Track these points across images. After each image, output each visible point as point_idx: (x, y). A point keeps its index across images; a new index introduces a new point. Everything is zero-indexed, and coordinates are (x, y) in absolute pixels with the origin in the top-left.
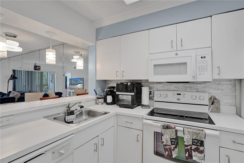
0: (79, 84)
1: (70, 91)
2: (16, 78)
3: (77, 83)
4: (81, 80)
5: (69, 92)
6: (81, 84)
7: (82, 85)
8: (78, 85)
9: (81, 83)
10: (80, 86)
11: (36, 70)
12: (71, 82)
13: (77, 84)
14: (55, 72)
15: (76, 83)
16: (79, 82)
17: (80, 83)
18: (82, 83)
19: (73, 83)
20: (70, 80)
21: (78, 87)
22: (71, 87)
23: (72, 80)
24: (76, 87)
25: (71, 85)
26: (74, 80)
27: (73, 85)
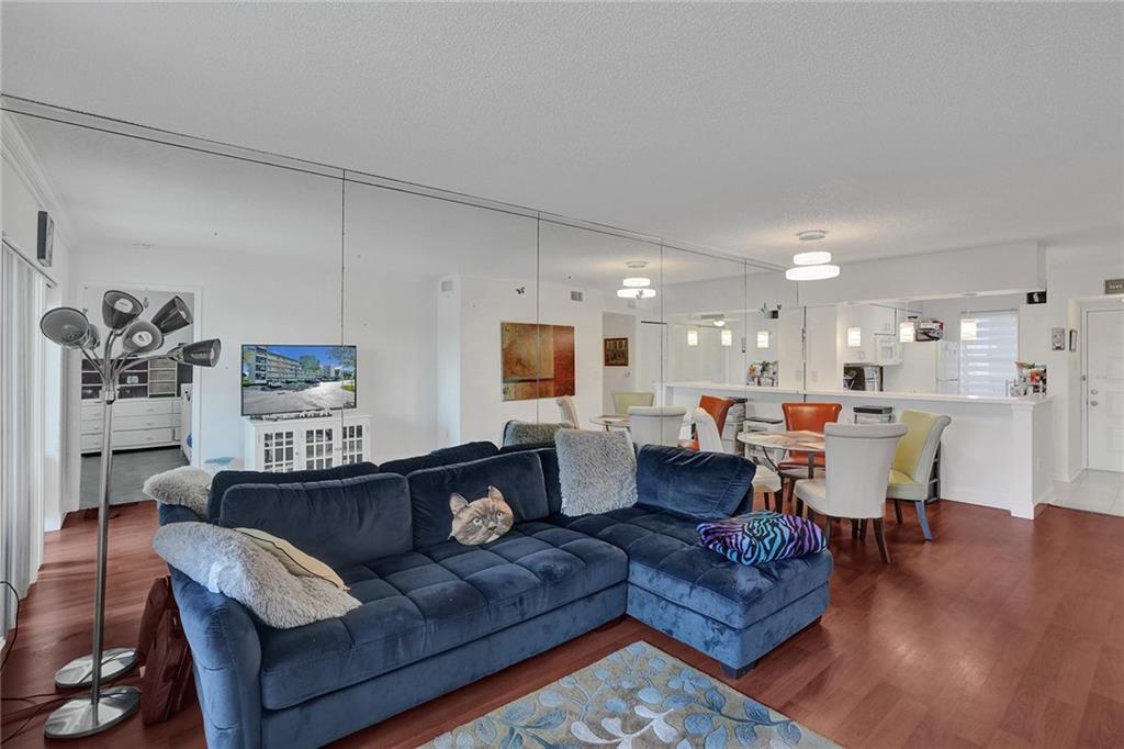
0: (326, 379)
3: (310, 378)
4: (339, 358)
6: (336, 379)
7: (345, 388)
8: (313, 391)
9: (337, 372)
10: (333, 392)
12: (258, 368)
13: (311, 383)
15: (304, 377)
16: (321, 366)
17: (333, 374)
18: (347, 376)
19: (277, 375)
20: (254, 354)
21: (316, 402)
22: (263, 400)
23: (269, 357)
24: (301, 399)
25: (263, 389)
26: (284, 358)
27: (276, 392)
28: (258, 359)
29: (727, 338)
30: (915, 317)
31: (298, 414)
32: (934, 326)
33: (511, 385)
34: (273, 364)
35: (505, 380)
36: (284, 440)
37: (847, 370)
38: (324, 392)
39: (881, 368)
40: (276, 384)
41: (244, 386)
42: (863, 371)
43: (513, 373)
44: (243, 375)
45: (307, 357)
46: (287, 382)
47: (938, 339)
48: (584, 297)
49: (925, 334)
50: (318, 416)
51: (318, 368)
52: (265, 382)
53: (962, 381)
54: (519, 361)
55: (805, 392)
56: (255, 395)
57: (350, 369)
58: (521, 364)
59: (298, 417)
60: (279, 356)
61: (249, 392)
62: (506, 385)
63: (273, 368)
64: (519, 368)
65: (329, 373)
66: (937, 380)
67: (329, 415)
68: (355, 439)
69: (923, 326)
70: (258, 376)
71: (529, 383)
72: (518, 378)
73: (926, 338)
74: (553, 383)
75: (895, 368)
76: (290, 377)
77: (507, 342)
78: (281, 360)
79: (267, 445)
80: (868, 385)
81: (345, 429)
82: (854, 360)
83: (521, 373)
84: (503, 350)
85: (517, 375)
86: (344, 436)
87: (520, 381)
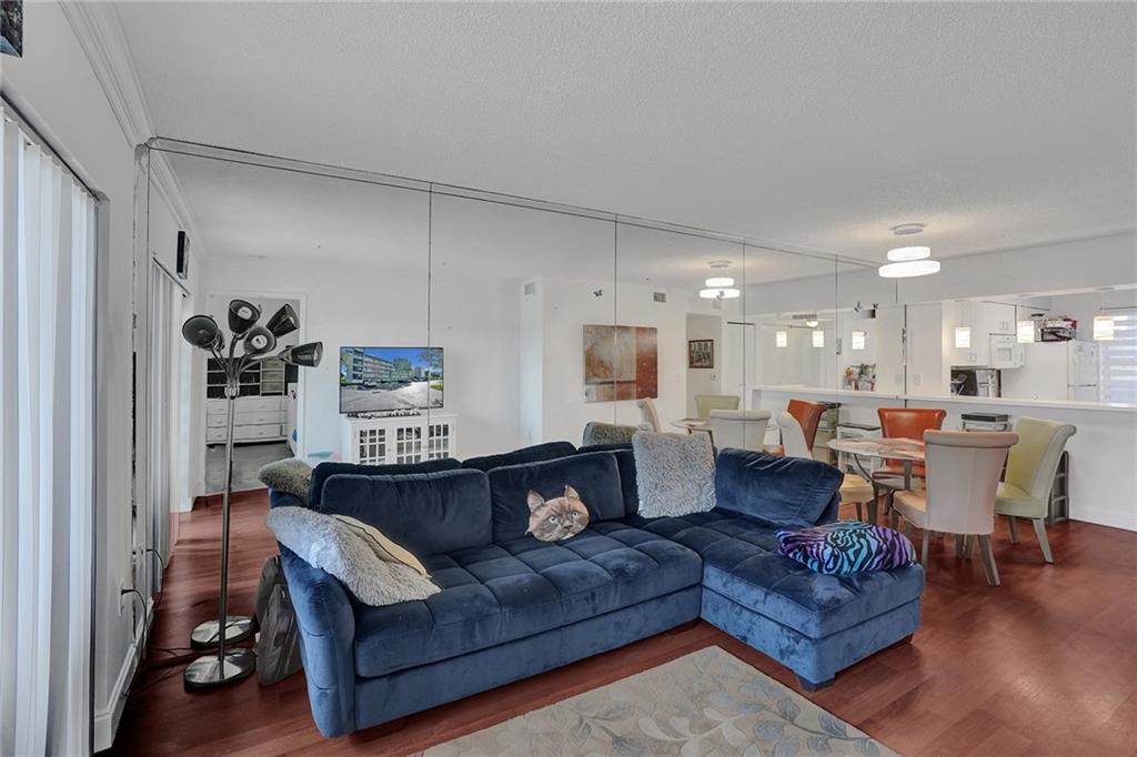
0: (417, 379)
3: (404, 377)
4: (428, 359)
6: (426, 380)
7: (433, 387)
8: (405, 390)
9: (427, 373)
10: (423, 391)
12: (355, 368)
13: (404, 382)
15: (398, 378)
16: (413, 368)
17: (423, 375)
18: (435, 376)
19: (372, 376)
20: (352, 356)
21: (408, 400)
22: (358, 399)
23: (365, 359)
24: (394, 397)
25: (359, 389)
26: (379, 360)
27: (371, 391)
28: (355, 361)
29: (818, 339)
30: (1041, 315)
31: (390, 412)
32: (1064, 324)
33: (593, 387)
34: (370, 365)
35: (587, 381)
36: (377, 437)
37: (955, 373)
38: (415, 390)
39: (999, 372)
40: (372, 384)
41: (342, 385)
42: (974, 375)
43: (595, 375)
44: (342, 375)
45: (400, 360)
46: (382, 382)
47: (1069, 339)
48: (667, 298)
49: (1054, 333)
50: (408, 415)
51: (410, 370)
52: (361, 381)
53: (1102, 388)
54: (601, 363)
55: (906, 398)
56: (353, 393)
57: (439, 370)
58: (603, 365)
59: (390, 416)
60: (374, 358)
61: (345, 390)
62: (588, 387)
63: (369, 370)
64: (601, 369)
65: (420, 373)
66: (1068, 386)
67: (418, 414)
68: (442, 437)
69: (1050, 325)
70: (355, 376)
71: (611, 386)
72: (600, 380)
73: (1055, 338)
74: (635, 385)
75: (1015, 371)
76: (385, 377)
77: (589, 343)
78: (376, 361)
79: (362, 441)
80: (981, 390)
81: (431, 427)
82: (964, 363)
83: (602, 375)
84: (585, 352)
85: (599, 377)
86: (431, 434)
87: (602, 383)
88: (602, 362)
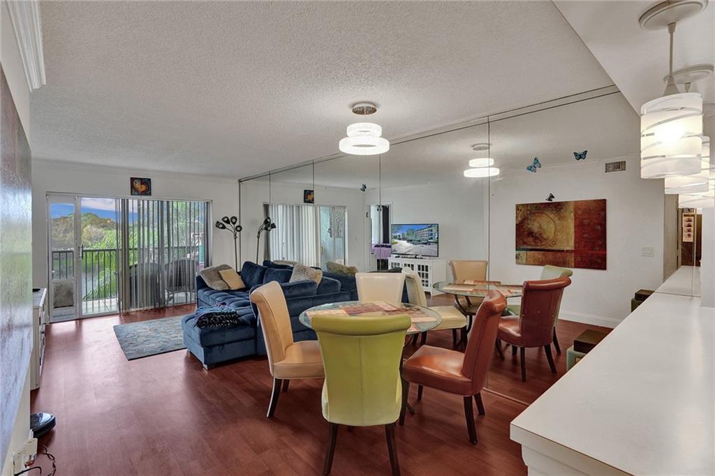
1: (397, 262)
2: (273, 226)
5: (392, 263)
11: (309, 202)
14: (345, 207)
33: (522, 253)
35: (518, 247)
43: (525, 243)
54: (531, 233)
58: (532, 237)
62: (518, 252)
64: (531, 239)
68: (425, 272)
71: (541, 252)
72: (529, 247)
74: (573, 254)
77: (520, 219)
81: (419, 266)
83: (533, 244)
84: (517, 225)
85: (528, 245)
86: (419, 269)
87: (531, 250)
88: (533, 233)
